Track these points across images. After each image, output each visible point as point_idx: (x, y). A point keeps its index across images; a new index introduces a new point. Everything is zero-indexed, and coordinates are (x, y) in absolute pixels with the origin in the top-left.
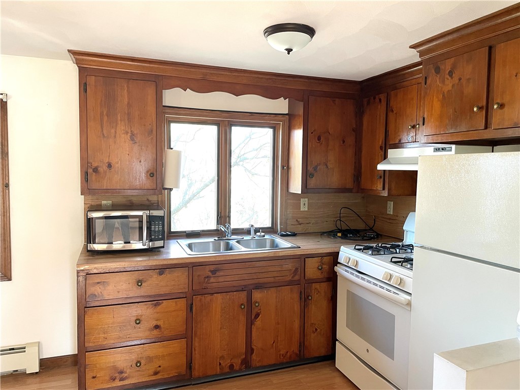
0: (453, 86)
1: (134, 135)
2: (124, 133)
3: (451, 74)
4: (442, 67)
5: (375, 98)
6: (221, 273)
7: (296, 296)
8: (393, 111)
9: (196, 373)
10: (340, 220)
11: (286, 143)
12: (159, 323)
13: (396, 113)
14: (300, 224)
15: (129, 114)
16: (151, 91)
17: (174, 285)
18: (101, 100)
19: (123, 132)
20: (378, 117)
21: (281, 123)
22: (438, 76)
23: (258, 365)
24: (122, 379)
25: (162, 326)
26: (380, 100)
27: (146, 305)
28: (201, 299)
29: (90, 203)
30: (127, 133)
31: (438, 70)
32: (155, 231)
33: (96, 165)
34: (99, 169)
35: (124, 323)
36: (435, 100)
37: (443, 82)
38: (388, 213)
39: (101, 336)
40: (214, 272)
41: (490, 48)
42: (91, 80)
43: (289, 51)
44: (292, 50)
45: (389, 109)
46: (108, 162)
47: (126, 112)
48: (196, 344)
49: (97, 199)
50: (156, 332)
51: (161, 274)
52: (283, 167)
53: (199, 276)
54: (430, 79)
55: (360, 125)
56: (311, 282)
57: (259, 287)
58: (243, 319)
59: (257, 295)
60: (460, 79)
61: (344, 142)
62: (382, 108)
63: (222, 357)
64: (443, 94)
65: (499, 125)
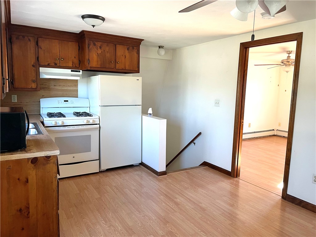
0: (102, 52)
3: (100, 47)
4: (96, 44)
5: (24, 37)
8: (41, 48)
13: (44, 50)
31: (94, 44)
36: (94, 55)
37: (98, 50)
54: (91, 46)
60: (104, 51)
62: (31, 44)
64: (98, 54)
65: (118, 68)
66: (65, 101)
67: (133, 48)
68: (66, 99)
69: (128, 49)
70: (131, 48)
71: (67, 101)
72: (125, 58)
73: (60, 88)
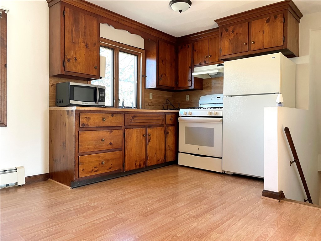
0: (234, 36)
1: (87, 44)
2: (82, 43)
3: (233, 32)
4: (229, 29)
5: (185, 46)
6: (136, 118)
7: (163, 132)
8: (195, 51)
9: (127, 168)
10: (167, 104)
11: (144, 64)
12: (112, 142)
13: (198, 52)
14: (149, 106)
15: (85, 32)
16: (95, 22)
17: (118, 122)
18: (72, 22)
19: (82, 41)
20: (188, 54)
21: (142, 53)
22: (227, 32)
23: (150, 165)
24: (96, 171)
25: (113, 143)
26: (188, 46)
27: (106, 131)
28: (128, 131)
29: (52, 83)
30: (84, 42)
31: (227, 30)
32: (101, 97)
33: (69, 58)
34: (70, 60)
35: (97, 140)
36: (226, 42)
37: (230, 35)
38: (187, 100)
39: (86, 147)
40: (133, 117)
41: (249, 22)
42: (67, 10)
43: (180, 11)
44: (182, 11)
45: (193, 50)
46: (75, 57)
47: (84, 31)
48: (126, 153)
49: (56, 81)
50: (110, 146)
51: (112, 116)
52: (143, 76)
53: (127, 119)
54: (223, 34)
55: (177, 57)
56: (168, 125)
57: (150, 126)
58: (144, 142)
59: (149, 131)
60: (237, 34)
61: (171, 65)
62: (190, 50)
63: (136, 161)
64: (230, 39)
65: (253, 49)
66: (218, 97)
67: (276, 17)
68: (219, 95)
69: (268, 21)
70: (272, 18)
71: (220, 97)
72: (264, 33)
73: (219, 86)
